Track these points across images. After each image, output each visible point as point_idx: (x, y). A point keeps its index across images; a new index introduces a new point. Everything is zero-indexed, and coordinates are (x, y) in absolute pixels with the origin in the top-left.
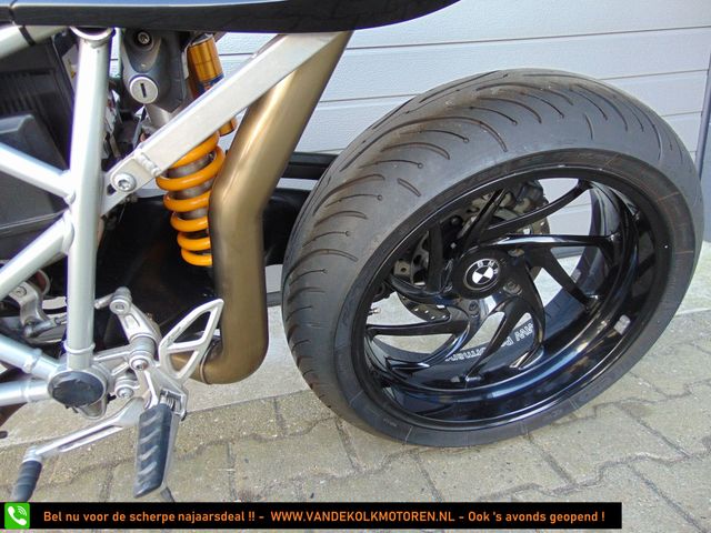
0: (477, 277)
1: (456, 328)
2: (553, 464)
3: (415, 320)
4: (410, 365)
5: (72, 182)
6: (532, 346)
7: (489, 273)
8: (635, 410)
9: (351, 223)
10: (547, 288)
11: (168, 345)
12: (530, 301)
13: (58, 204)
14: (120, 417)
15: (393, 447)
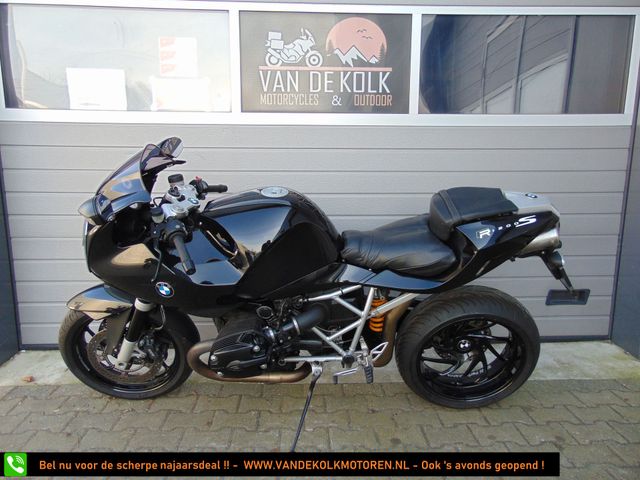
0: (462, 346)
1: (453, 363)
2: (485, 419)
3: (439, 358)
4: (435, 374)
5: (363, 314)
6: (482, 376)
7: (467, 345)
8: (527, 410)
9: (420, 326)
10: (490, 357)
11: (373, 351)
12: (482, 358)
13: (357, 317)
14: (355, 368)
15: (428, 405)
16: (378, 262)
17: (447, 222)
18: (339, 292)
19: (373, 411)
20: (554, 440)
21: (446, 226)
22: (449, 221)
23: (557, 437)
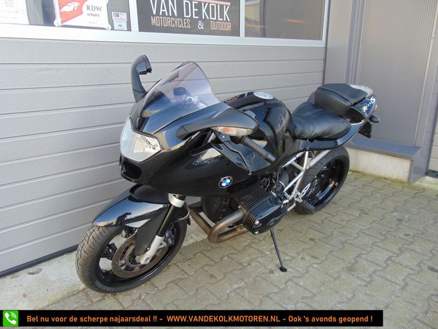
5: (303, 169)
11: (303, 191)
16: (315, 134)
17: (347, 105)
18: (295, 158)
19: (281, 230)
20: (360, 212)
21: (347, 107)
22: (348, 104)
23: (361, 210)
